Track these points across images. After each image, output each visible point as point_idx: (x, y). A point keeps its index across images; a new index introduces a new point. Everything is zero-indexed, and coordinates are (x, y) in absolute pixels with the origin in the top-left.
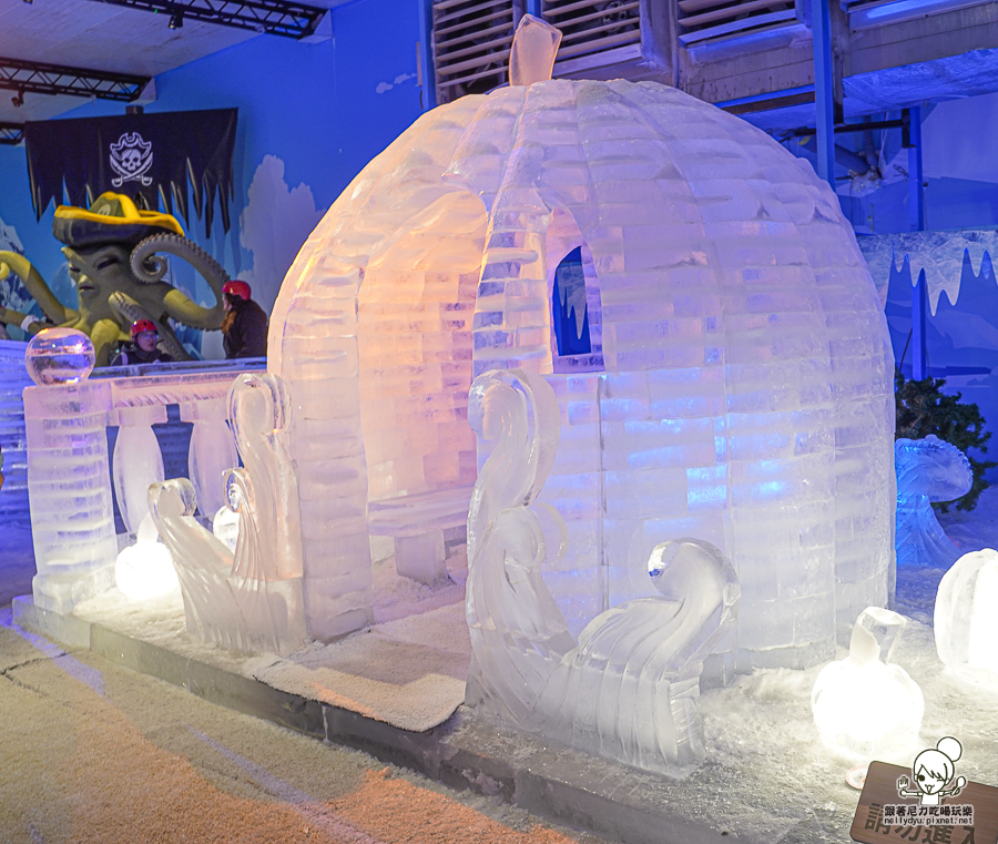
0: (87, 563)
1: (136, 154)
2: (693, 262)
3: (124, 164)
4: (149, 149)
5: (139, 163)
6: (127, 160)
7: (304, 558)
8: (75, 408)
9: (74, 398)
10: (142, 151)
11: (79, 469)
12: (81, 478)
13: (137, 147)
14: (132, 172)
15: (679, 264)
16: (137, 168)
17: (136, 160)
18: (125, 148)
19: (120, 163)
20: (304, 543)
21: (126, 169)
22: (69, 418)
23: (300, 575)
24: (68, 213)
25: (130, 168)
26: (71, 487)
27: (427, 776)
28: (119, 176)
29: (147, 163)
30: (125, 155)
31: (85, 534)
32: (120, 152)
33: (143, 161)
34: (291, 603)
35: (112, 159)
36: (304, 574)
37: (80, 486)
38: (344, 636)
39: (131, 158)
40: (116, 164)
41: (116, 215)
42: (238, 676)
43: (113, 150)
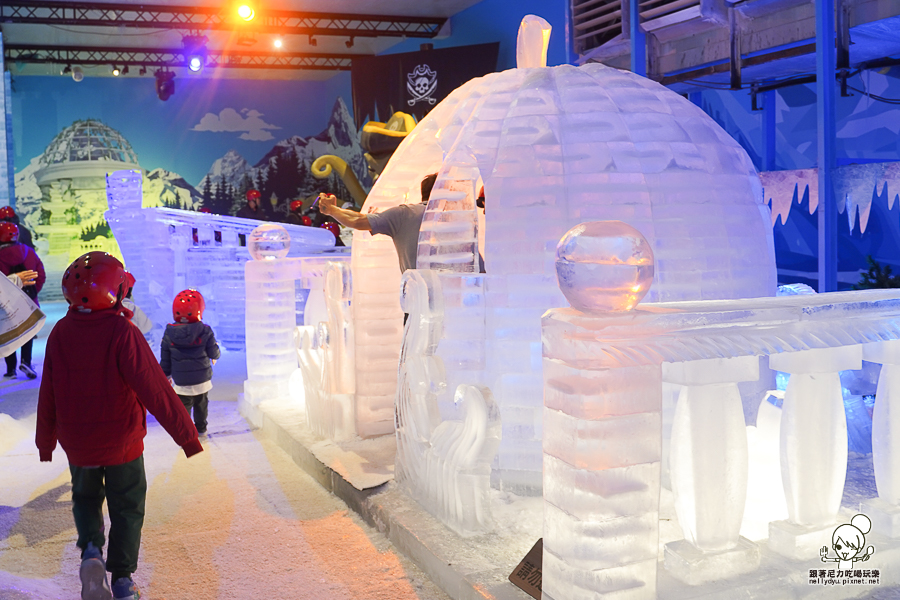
0: (274, 376)
1: (426, 80)
2: (543, 203)
3: (417, 89)
4: (434, 76)
5: (427, 88)
6: (419, 86)
7: (356, 381)
8: (271, 276)
9: (272, 270)
10: (429, 78)
11: (272, 316)
12: (273, 321)
13: (426, 76)
14: (422, 94)
15: (534, 204)
16: (426, 91)
17: (425, 85)
18: (418, 76)
19: (414, 87)
20: (357, 371)
21: (418, 92)
22: (267, 282)
23: (354, 392)
24: (370, 128)
25: (421, 92)
26: (267, 326)
27: (363, 519)
28: (412, 98)
29: (433, 87)
30: (418, 82)
31: (273, 357)
32: (414, 80)
33: (430, 86)
34: (347, 410)
35: (409, 85)
36: (357, 392)
37: (272, 326)
38: (382, 435)
39: (422, 84)
40: (411, 89)
41: (401, 131)
42: (307, 450)
43: (410, 78)
